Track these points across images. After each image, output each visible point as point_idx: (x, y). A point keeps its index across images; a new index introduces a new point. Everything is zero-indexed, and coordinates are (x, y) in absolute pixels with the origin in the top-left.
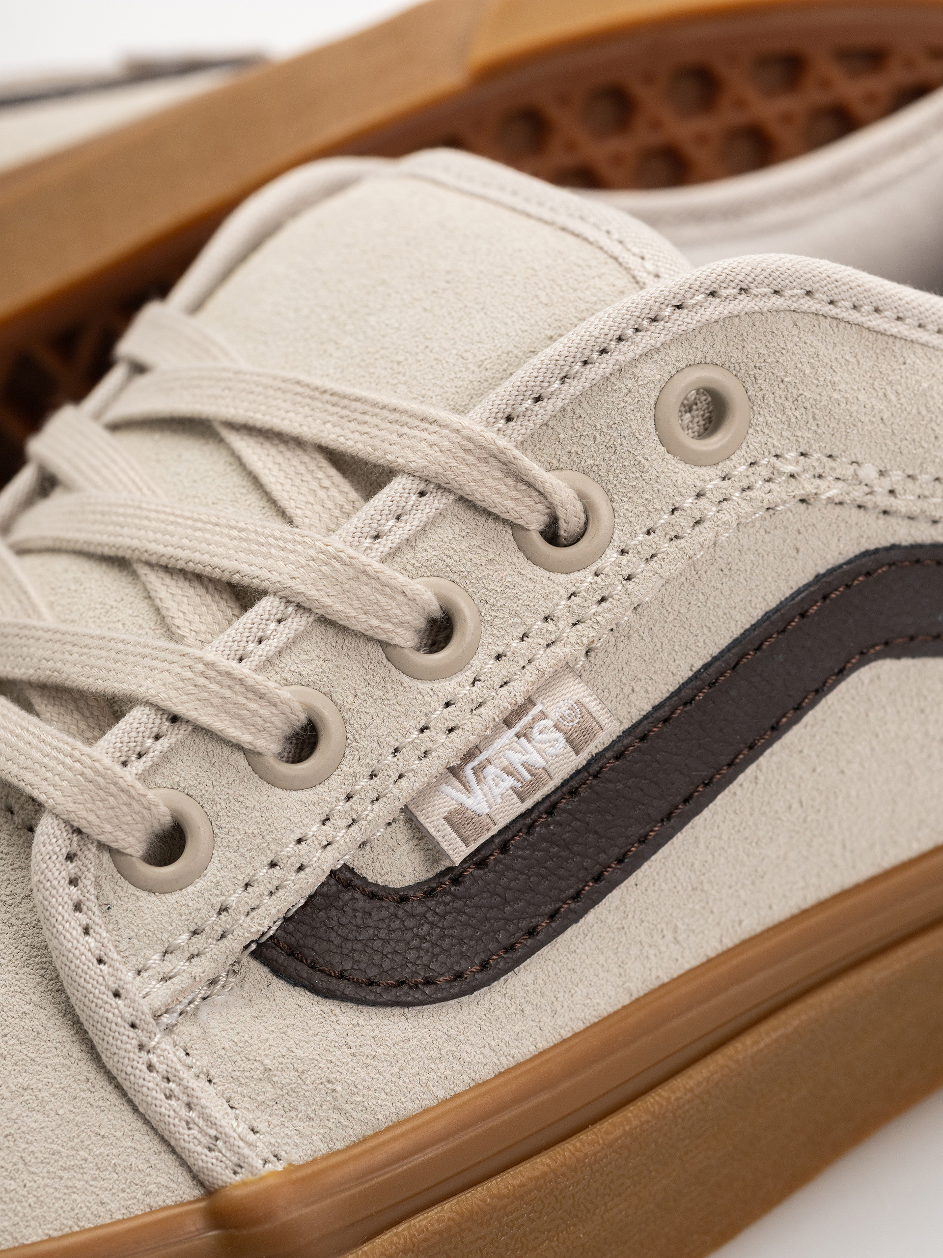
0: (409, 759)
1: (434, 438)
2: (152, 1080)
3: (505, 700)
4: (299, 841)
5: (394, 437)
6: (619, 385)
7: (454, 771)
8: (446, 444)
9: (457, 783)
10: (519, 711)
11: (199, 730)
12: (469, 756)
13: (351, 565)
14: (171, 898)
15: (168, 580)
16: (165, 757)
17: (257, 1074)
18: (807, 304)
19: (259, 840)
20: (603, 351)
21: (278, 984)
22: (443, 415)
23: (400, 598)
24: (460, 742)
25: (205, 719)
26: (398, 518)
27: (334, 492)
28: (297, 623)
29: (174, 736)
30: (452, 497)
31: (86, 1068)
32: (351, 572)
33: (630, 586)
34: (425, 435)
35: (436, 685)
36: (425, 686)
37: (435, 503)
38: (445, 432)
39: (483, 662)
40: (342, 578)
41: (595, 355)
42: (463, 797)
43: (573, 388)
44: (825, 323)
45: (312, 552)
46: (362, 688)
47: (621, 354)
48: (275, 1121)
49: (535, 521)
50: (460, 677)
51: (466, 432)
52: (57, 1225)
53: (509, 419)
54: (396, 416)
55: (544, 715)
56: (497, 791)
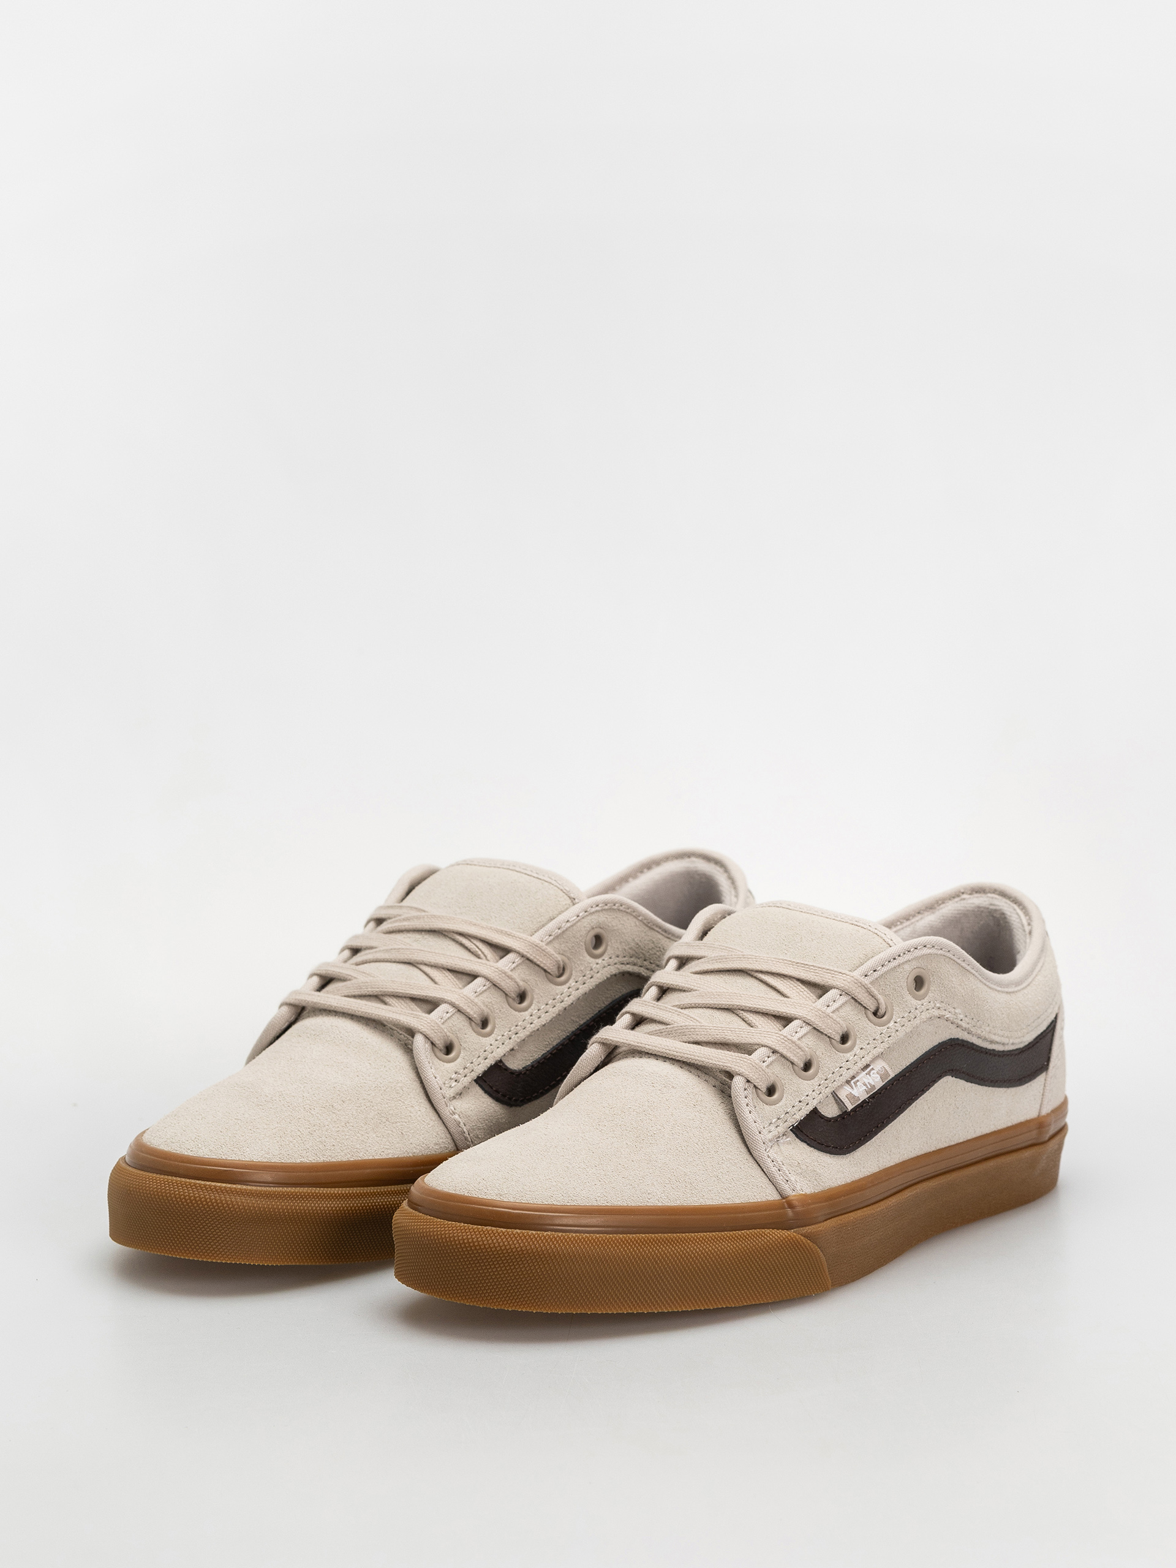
0: (837, 1075)
1: (845, 978)
2: (769, 1161)
3: (864, 1062)
4: (807, 1096)
5: (830, 977)
6: (898, 970)
7: (848, 1082)
8: (849, 980)
9: (848, 1086)
10: (867, 1066)
11: (782, 1056)
12: (853, 1077)
13: (825, 1013)
14: (773, 1107)
15: (752, 1015)
16: (771, 1064)
17: (796, 1165)
18: (948, 954)
19: (797, 1093)
20: (894, 959)
21: (797, 1140)
22: (848, 973)
23: (838, 1025)
24: (851, 1073)
25: (785, 1052)
26: (834, 1001)
27: (805, 993)
28: (806, 1029)
29: (773, 1057)
30: (850, 997)
31: (748, 1156)
32: (825, 1015)
33: (898, 1033)
34: (841, 977)
35: (845, 1055)
36: (842, 1054)
37: (844, 999)
38: (848, 977)
39: (856, 1050)
40: (822, 1017)
41: (892, 960)
42: (851, 1090)
43: (885, 969)
44: (952, 961)
45: (812, 1008)
46: (824, 1052)
47: (900, 960)
48: (802, 1180)
49: (873, 1008)
50: (851, 1053)
51: (855, 977)
52: (744, 1199)
53: (866, 976)
54: (828, 971)
55: (873, 1069)
56: (861, 1090)
